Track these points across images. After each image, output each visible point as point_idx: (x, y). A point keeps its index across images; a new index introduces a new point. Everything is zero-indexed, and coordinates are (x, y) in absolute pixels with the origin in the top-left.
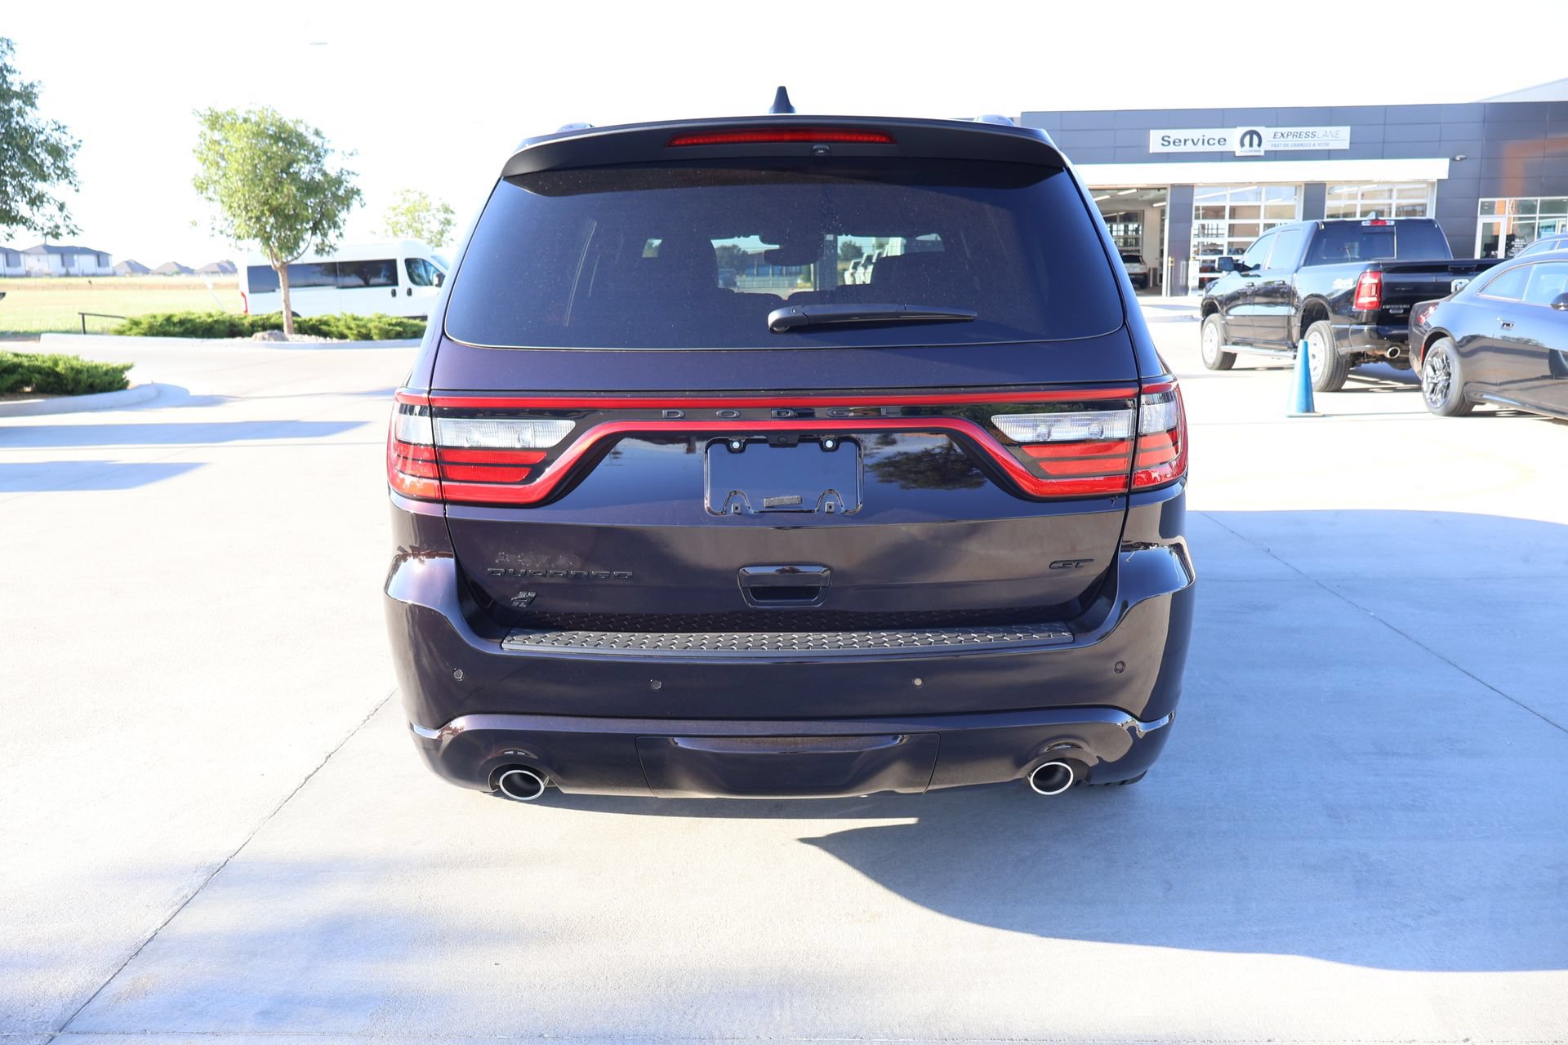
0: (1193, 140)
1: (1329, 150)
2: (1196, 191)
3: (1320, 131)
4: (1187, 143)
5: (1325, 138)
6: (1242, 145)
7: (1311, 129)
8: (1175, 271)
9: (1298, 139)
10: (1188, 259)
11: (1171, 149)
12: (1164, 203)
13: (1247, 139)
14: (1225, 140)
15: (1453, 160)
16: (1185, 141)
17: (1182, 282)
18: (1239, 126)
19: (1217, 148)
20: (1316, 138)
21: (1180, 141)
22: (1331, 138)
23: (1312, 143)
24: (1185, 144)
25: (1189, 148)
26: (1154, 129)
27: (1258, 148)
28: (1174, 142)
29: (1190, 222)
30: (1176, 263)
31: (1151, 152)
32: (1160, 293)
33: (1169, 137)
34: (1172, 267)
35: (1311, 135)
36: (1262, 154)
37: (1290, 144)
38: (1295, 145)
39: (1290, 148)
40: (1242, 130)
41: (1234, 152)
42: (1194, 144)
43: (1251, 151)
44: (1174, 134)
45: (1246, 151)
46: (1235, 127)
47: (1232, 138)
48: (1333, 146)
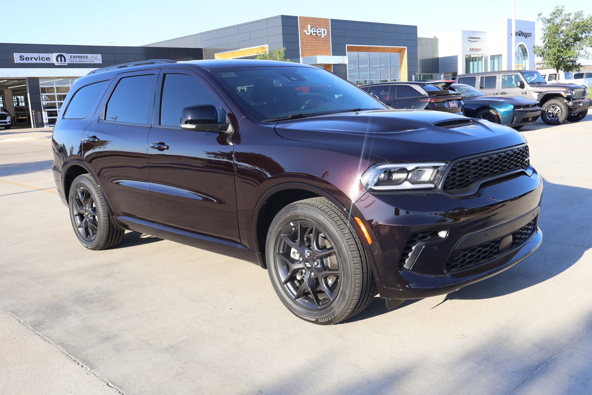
0: (34, 58)
1: (94, 64)
2: (40, 80)
3: (90, 56)
4: (32, 59)
5: (92, 59)
6: (57, 61)
7: (86, 55)
8: (36, 116)
9: (81, 59)
10: (41, 111)
11: (25, 62)
12: (26, 85)
13: (59, 58)
14: (49, 58)
17: (40, 121)
18: (55, 53)
19: (46, 62)
21: (29, 58)
22: (94, 59)
23: (87, 60)
24: (31, 60)
25: (33, 61)
26: (15, 52)
27: (64, 62)
28: (26, 59)
29: (40, 94)
30: (36, 112)
31: (15, 63)
32: (31, 127)
33: (23, 56)
34: (35, 114)
35: (86, 57)
37: (77, 61)
38: (80, 61)
39: (78, 63)
40: (56, 54)
41: (54, 64)
42: (35, 60)
43: (62, 63)
44: (26, 55)
45: (59, 63)
46: (53, 53)
47: (53, 57)
48: (96, 62)
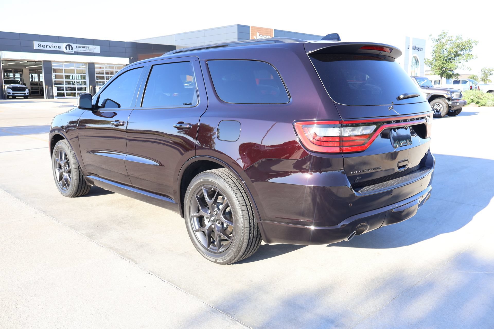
0: (49, 46)
2: (52, 63)
3: (91, 46)
5: (92, 49)
6: (66, 49)
7: (88, 46)
8: (48, 90)
9: (84, 48)
10: (52, 86)
11: (42, 48)
12: (41, 66)
13: (68, 47)
14: (60, 47)
15: (130, 59)
16: (47, 46)
17: (51, 94)
19: (58, 49)
20: (89, 49)
21: (45, 46)
22: (94, 49)
23: (89, 50)
24: (47, 47)
26: (34, 41)
27: (72, 51)
28: (43, 46)
29: (52, 74)
30: (48, 87)
31: (34, 49)
32: (44, 98)
33: (41, 44)
34: (47, 89)
36: (73, 52)
37: (81, 50)
38: (83, 50)
39: (82, 51)
40: (66, 44)
43: (69, 51)
45: (67, 51)
46: (64, 43)
47: (63, 46)
48: (95, 52)
